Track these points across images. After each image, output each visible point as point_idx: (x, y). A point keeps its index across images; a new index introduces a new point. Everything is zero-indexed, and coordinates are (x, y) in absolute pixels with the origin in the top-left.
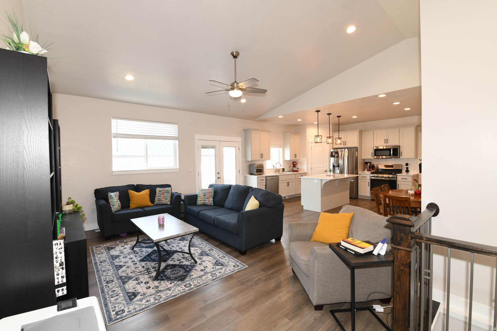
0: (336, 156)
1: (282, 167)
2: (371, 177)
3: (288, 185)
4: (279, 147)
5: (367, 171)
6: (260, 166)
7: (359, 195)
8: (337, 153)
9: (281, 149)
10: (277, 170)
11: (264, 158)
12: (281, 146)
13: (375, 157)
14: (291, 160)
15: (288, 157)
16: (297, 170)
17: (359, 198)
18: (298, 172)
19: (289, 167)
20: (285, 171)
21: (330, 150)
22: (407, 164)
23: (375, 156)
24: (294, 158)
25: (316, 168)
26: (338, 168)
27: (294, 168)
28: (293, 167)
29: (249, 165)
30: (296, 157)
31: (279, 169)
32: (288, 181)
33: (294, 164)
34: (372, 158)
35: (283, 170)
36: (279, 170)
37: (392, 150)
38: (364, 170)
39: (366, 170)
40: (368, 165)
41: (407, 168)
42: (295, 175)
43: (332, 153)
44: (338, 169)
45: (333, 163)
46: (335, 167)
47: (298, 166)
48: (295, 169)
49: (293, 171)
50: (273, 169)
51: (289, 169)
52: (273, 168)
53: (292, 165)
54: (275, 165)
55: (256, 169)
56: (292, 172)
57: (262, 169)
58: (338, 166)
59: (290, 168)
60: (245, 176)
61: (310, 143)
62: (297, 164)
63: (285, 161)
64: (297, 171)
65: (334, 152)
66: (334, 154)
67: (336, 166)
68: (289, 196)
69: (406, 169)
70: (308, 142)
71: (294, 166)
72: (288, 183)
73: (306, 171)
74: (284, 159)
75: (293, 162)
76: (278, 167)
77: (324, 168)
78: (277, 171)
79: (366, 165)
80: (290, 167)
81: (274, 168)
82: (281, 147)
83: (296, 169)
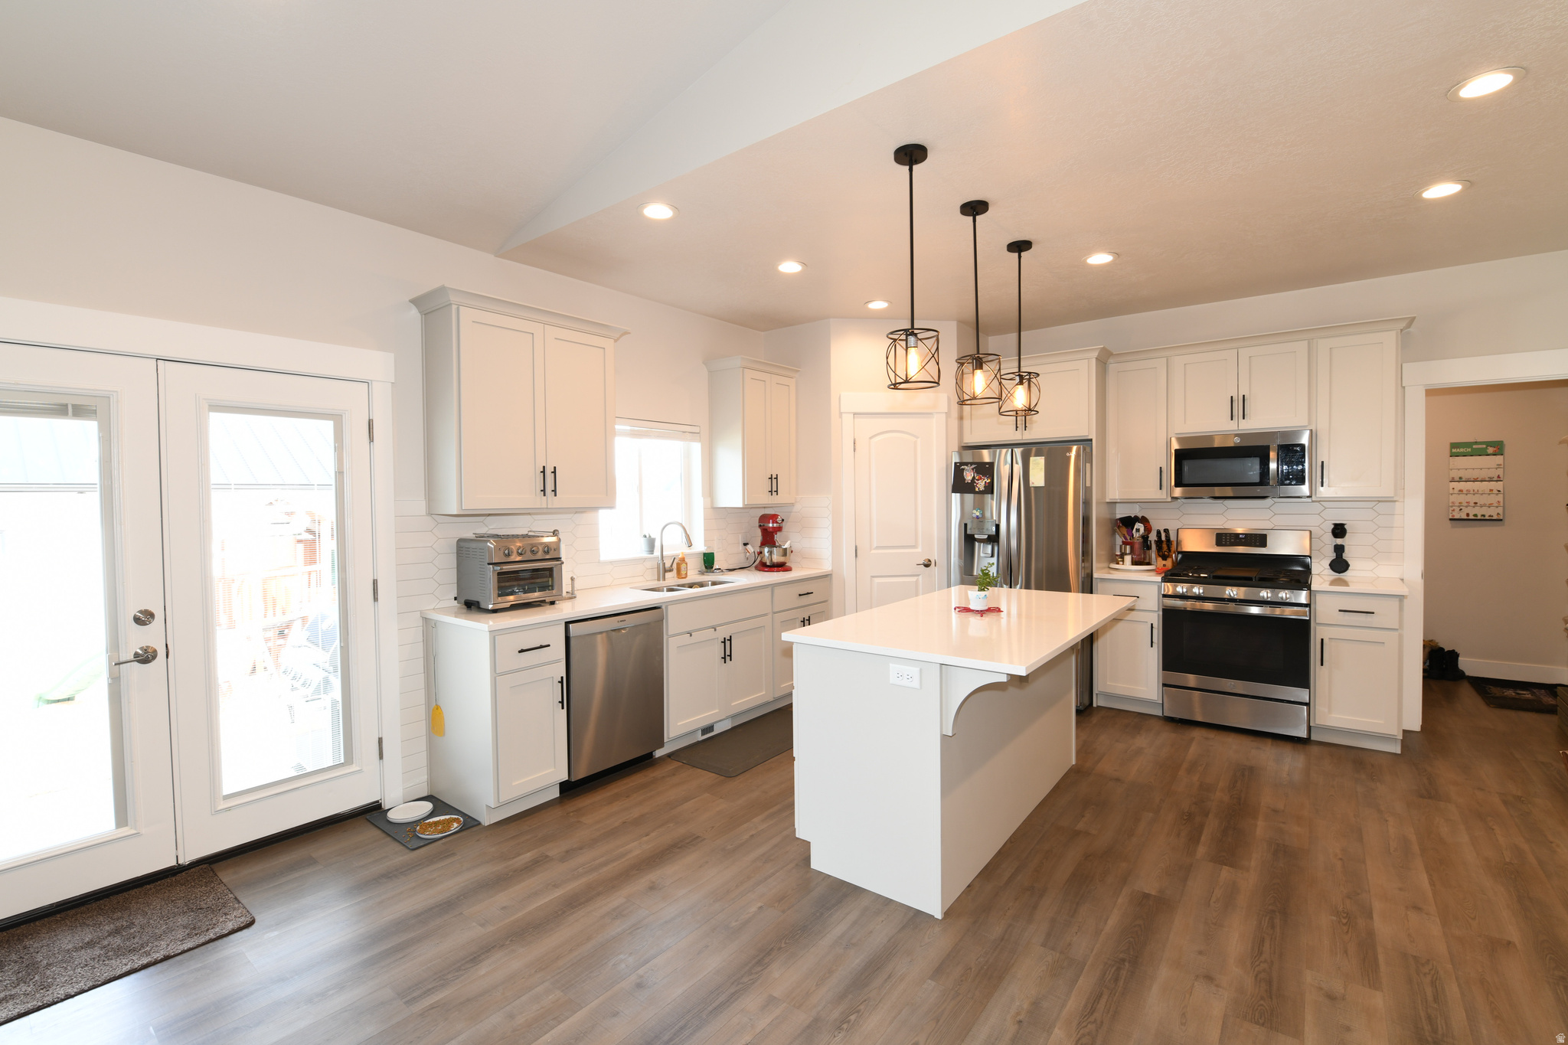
0: (981, 485)
1: (700, 547)
2: (1165, 596)
3: (727, 657)
4: (684, 435)
5: (1134, 563)
6: (532, 552)
7: (1095, 691)
8: (986, 470)
9: (696, 448)
10: (668, 565)
11: (564, 498)
12: (696, 429)
13: (1178, 492)
14: (747, 508)
15: (732, 495)
16: (781, 559)
17: (1095, 705)
18: (789, 569)
19: (741, 547)
20: (716, 566)
21: (948, 458)
22: (1339, 530)
23: (1177, 485)
24: (764, 499)
25: (878, 548)
26: (990, 547)
27: (766, 550)
28: (763, 544)
29: (460, 541)
30: (777, 491)
31: (683, 560)
32: (723, 633)
33: (769, 530)
34: (1162, 495)
35: (708, 561)
36: (683, 566)
37: (1273, 455)
38: (1116, 558)
39: (1128, 559)
40: (1138, 530)
41: (1339, 549)
42: (768, 592)
43: (959, 469)
44: (992, 556)
45: (966, 525)
46: (977, 544)
47: (788, 539)
48: (771, 553)
49: (763, 567)
50: (645, 559)
51: (742, 556)
52: (645, 555)
53: (759, 532)
54: (656, 535)
55: (499, 574)
56: (757, 568)
57: (551, 570)
58: (994, 539)
59: (749, 547)
60: (426, 620)
61: (848, 419)
62: (780, 529)
63: (718, 514)
64: (781, 567)
65: (971, 464)
66: (969, 476)
67: (981, 541)
68: (733, 717)
69: (1332, 556)
70: (841, 414)
71: (768, 538)
72: (727, 642)
73: (826, 567)
74: (712, 502)
75: (764, 518)
76: (673, 545)
77: (919, 550)
78: (665, 571)
79: (1124, 530)
80: (745, 544)
81: (651, 550)
82: (695, 435)
83: (777, 558)
